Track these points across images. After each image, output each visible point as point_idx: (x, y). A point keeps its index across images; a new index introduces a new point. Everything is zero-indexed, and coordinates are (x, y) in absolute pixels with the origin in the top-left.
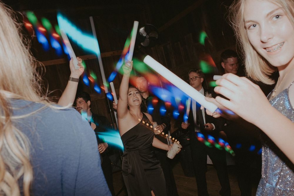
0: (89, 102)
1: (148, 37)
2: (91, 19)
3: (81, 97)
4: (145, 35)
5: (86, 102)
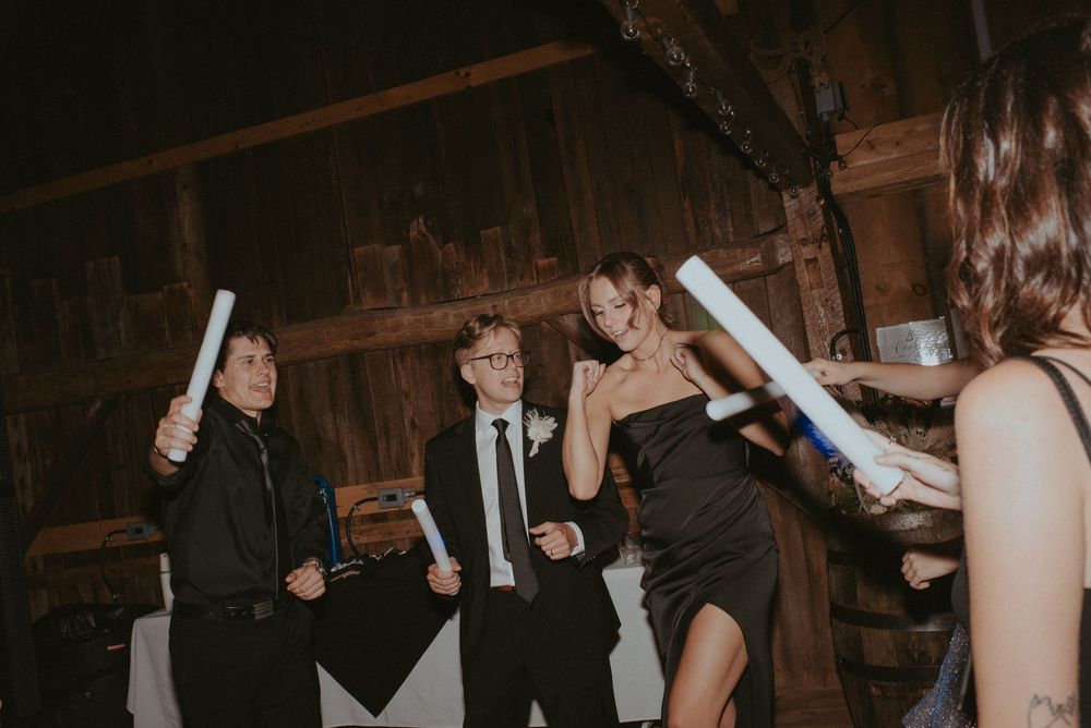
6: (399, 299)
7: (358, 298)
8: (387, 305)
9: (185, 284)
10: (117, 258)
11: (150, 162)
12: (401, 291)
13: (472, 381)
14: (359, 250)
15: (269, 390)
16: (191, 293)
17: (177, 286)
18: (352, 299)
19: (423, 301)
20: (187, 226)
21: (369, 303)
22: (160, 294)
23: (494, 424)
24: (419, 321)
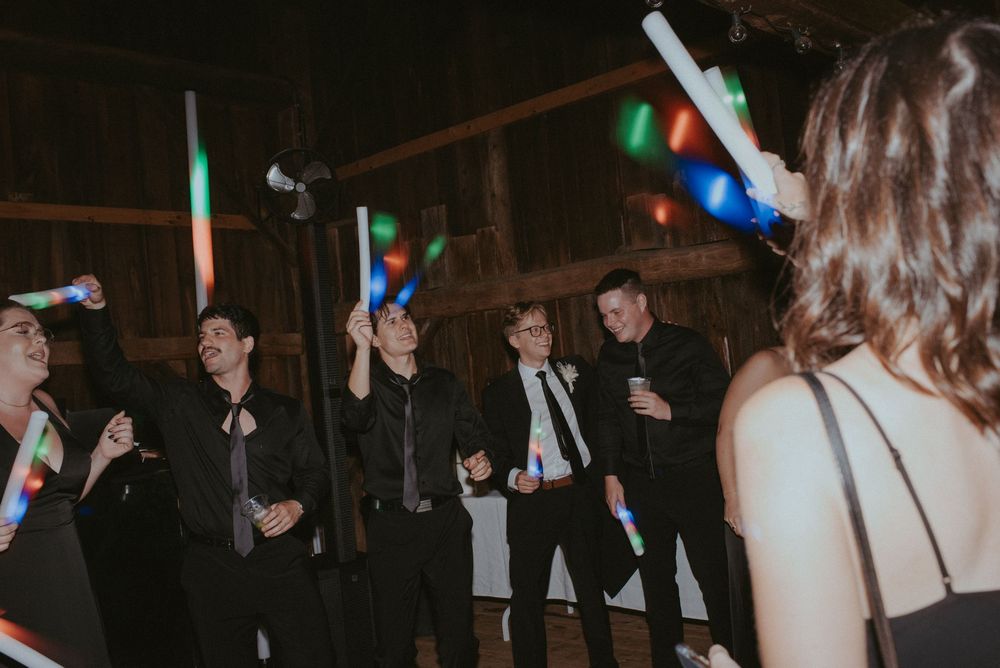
0: (249, 342)
1: (301, 187)
2: (190, 98)
3: (224, 317)
4: (289, 186)
5: (240, 338)
6: (663, 240)
7: (629, 241)
8: (653, 246)
9: (493, 228)
10: (444, 206)
11: (469, 127)
12: (664, 234)
13: (517, 346)
14: (630, 198)
15: (412, 337)
16: (498, 235)
17: (486, 229)
18: (624, 240)
19: (683, 243)
20: (496, 178)
21: (638, 244)
22: (474, 236)
23: (537, 375)
24: (676, 261)
